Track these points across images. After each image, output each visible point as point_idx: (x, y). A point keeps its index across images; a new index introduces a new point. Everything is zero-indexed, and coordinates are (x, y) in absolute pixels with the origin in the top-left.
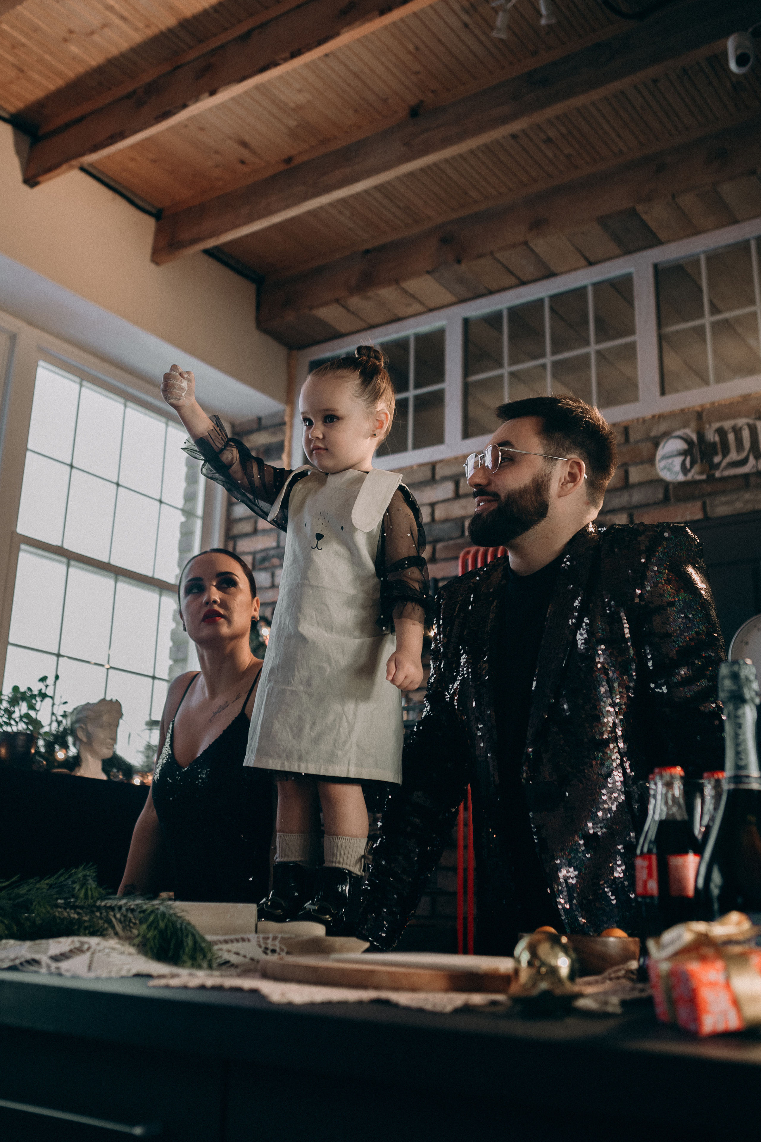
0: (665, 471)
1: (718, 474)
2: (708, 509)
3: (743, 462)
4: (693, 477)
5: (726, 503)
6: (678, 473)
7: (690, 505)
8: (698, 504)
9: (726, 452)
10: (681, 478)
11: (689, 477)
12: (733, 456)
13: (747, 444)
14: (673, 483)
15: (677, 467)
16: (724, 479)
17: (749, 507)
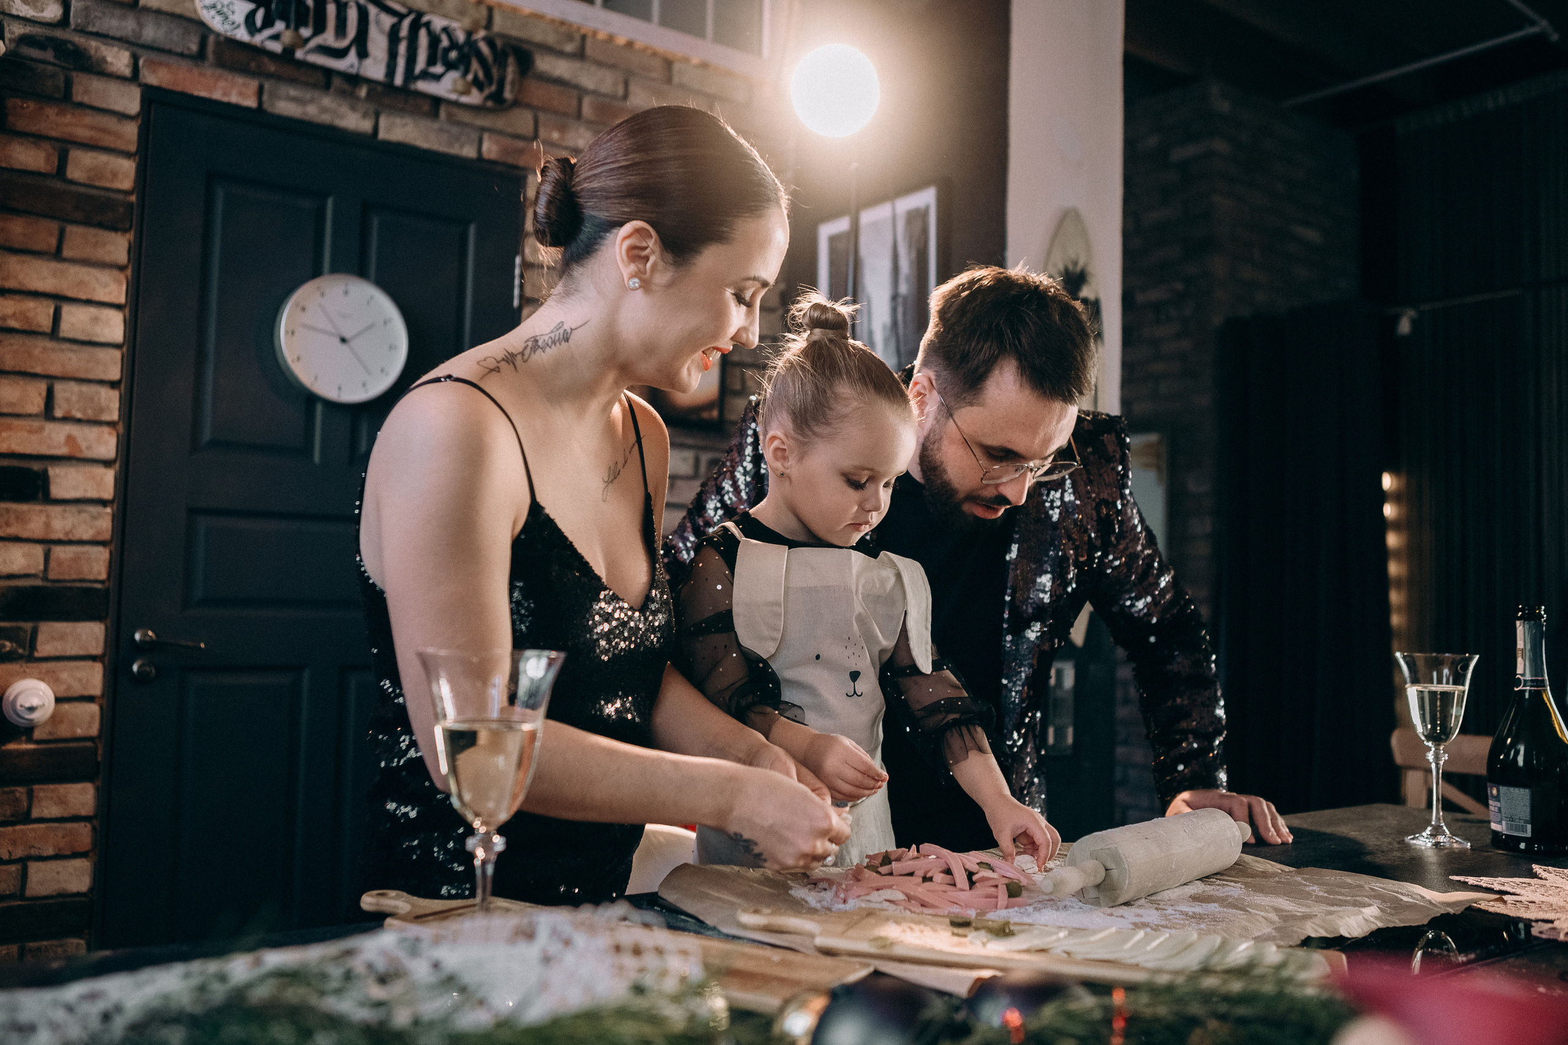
0: (213, 12)
1: (299, 54)
2: (265, 97)
3: (341, 54)
4: (262, 42)
5: (294, 99)
6: (239, 26)
7: (240, 80)
8: (254, 84)
9: (319, 29)
10: (242, 35)
11: (258, 39)
12: (328, 38)
13: (352, 31)
14: (218, 35)
15: (239, 17)
16: (303, 64)
17: (326, 119)
